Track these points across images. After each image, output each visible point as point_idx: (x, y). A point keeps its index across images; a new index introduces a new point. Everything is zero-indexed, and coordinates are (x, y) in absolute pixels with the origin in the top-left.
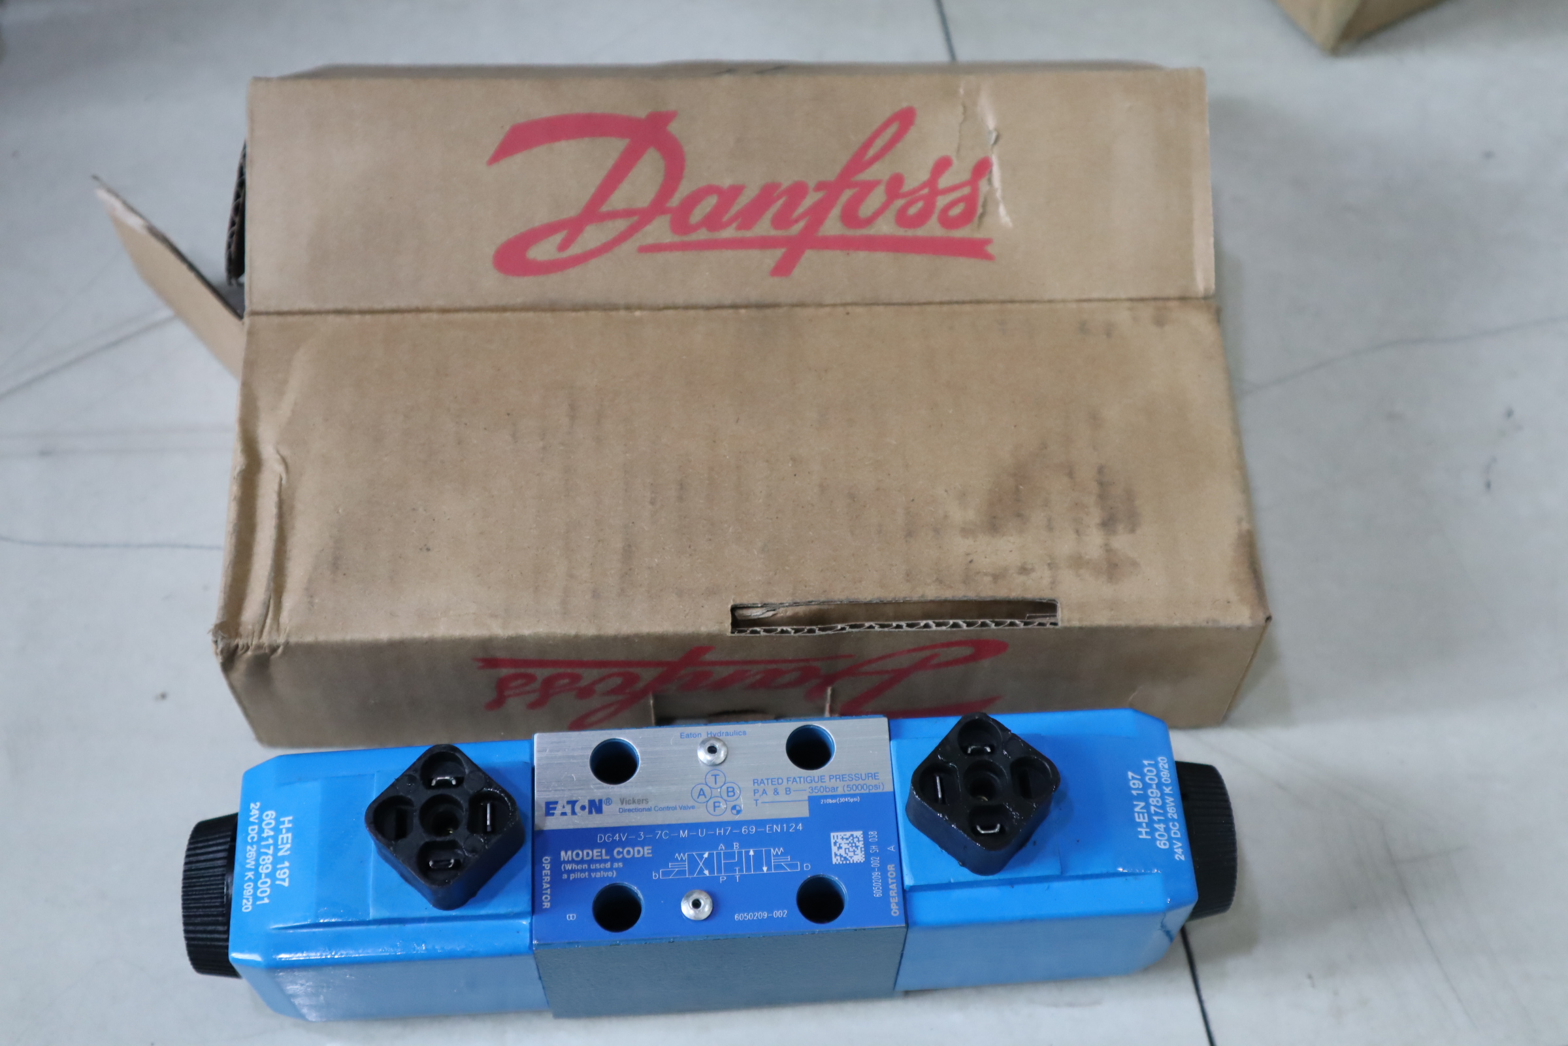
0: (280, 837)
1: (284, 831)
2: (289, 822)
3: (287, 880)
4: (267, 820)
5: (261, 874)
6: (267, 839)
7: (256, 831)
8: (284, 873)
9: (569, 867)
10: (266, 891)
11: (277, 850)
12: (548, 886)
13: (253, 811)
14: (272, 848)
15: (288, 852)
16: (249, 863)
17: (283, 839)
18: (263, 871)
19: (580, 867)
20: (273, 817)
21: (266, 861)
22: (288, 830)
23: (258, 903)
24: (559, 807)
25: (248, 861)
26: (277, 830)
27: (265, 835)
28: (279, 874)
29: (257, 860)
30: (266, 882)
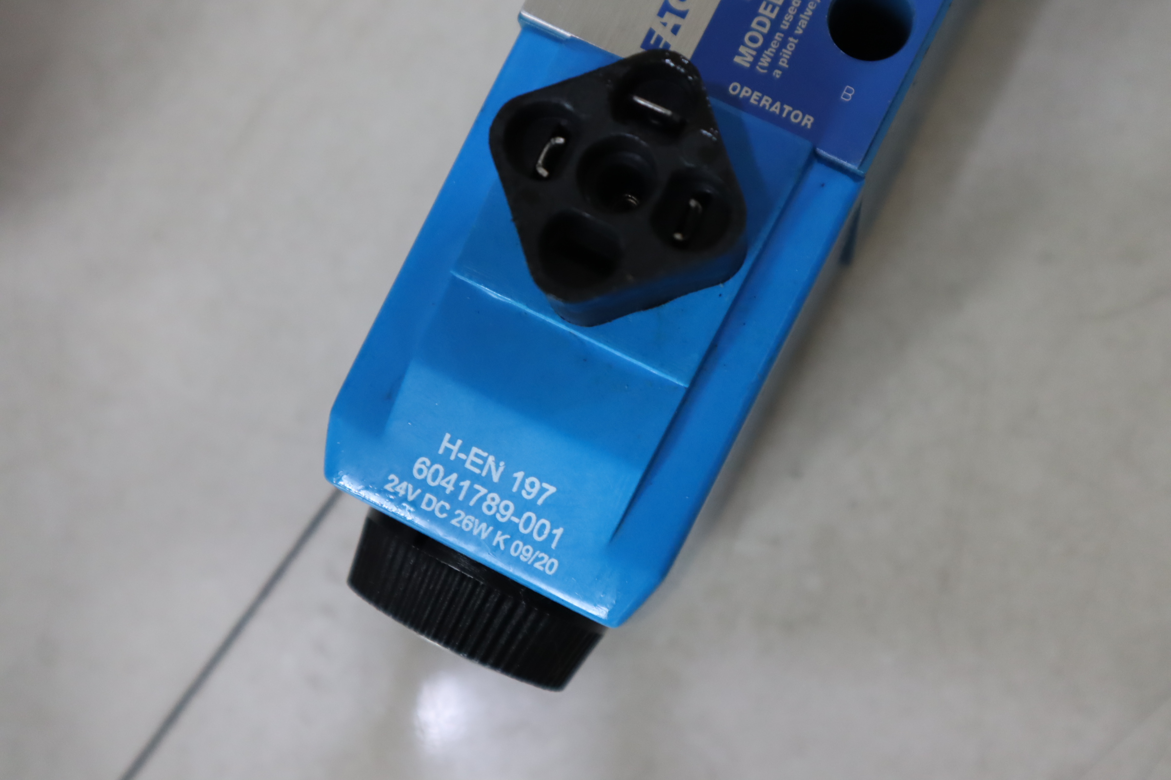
0: (468, 465)
1: (462, 456)
2: (452, 441)
3: (545, 485)
4: (428, 474)
5: (510, 521)
6: (458, 488)
7: (434, 499)
8: (532, 485)
9: (765, 61)
10: (543, 526)
11: (486, 481)
12: (778, 104)
13: (398, 489)
14: (477, 487)
15: (502, 464)
16: (481, 532)
17: (473, 464)
18: (507, 515)
19: (774, 45)
20: (428, 463)
21: (493, 504)
22: (465, 449)
23: (554, 546)
24: (659, 31)
25: (475, 532)
26: (453, 466)
27: (450, 488)
28: (529, 493)
29: (482, 518)
30: (529, 519)
